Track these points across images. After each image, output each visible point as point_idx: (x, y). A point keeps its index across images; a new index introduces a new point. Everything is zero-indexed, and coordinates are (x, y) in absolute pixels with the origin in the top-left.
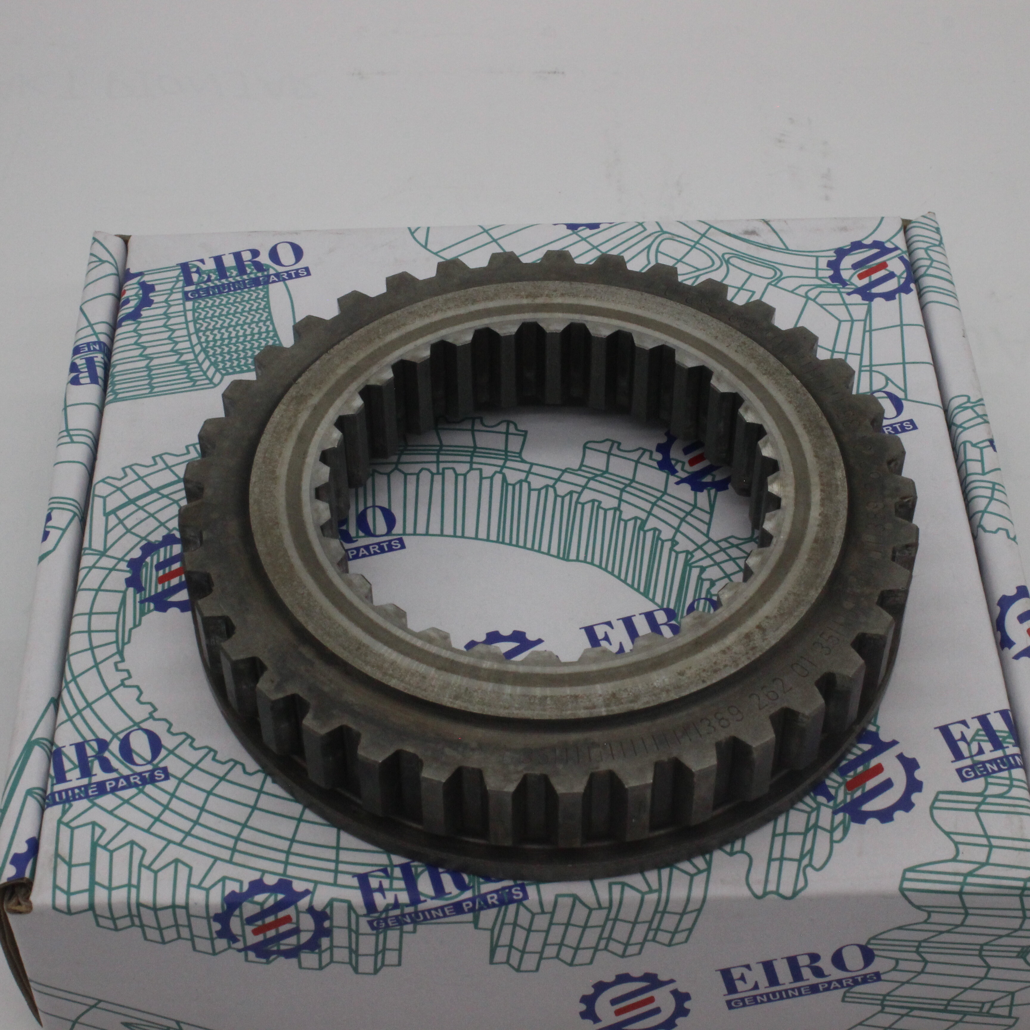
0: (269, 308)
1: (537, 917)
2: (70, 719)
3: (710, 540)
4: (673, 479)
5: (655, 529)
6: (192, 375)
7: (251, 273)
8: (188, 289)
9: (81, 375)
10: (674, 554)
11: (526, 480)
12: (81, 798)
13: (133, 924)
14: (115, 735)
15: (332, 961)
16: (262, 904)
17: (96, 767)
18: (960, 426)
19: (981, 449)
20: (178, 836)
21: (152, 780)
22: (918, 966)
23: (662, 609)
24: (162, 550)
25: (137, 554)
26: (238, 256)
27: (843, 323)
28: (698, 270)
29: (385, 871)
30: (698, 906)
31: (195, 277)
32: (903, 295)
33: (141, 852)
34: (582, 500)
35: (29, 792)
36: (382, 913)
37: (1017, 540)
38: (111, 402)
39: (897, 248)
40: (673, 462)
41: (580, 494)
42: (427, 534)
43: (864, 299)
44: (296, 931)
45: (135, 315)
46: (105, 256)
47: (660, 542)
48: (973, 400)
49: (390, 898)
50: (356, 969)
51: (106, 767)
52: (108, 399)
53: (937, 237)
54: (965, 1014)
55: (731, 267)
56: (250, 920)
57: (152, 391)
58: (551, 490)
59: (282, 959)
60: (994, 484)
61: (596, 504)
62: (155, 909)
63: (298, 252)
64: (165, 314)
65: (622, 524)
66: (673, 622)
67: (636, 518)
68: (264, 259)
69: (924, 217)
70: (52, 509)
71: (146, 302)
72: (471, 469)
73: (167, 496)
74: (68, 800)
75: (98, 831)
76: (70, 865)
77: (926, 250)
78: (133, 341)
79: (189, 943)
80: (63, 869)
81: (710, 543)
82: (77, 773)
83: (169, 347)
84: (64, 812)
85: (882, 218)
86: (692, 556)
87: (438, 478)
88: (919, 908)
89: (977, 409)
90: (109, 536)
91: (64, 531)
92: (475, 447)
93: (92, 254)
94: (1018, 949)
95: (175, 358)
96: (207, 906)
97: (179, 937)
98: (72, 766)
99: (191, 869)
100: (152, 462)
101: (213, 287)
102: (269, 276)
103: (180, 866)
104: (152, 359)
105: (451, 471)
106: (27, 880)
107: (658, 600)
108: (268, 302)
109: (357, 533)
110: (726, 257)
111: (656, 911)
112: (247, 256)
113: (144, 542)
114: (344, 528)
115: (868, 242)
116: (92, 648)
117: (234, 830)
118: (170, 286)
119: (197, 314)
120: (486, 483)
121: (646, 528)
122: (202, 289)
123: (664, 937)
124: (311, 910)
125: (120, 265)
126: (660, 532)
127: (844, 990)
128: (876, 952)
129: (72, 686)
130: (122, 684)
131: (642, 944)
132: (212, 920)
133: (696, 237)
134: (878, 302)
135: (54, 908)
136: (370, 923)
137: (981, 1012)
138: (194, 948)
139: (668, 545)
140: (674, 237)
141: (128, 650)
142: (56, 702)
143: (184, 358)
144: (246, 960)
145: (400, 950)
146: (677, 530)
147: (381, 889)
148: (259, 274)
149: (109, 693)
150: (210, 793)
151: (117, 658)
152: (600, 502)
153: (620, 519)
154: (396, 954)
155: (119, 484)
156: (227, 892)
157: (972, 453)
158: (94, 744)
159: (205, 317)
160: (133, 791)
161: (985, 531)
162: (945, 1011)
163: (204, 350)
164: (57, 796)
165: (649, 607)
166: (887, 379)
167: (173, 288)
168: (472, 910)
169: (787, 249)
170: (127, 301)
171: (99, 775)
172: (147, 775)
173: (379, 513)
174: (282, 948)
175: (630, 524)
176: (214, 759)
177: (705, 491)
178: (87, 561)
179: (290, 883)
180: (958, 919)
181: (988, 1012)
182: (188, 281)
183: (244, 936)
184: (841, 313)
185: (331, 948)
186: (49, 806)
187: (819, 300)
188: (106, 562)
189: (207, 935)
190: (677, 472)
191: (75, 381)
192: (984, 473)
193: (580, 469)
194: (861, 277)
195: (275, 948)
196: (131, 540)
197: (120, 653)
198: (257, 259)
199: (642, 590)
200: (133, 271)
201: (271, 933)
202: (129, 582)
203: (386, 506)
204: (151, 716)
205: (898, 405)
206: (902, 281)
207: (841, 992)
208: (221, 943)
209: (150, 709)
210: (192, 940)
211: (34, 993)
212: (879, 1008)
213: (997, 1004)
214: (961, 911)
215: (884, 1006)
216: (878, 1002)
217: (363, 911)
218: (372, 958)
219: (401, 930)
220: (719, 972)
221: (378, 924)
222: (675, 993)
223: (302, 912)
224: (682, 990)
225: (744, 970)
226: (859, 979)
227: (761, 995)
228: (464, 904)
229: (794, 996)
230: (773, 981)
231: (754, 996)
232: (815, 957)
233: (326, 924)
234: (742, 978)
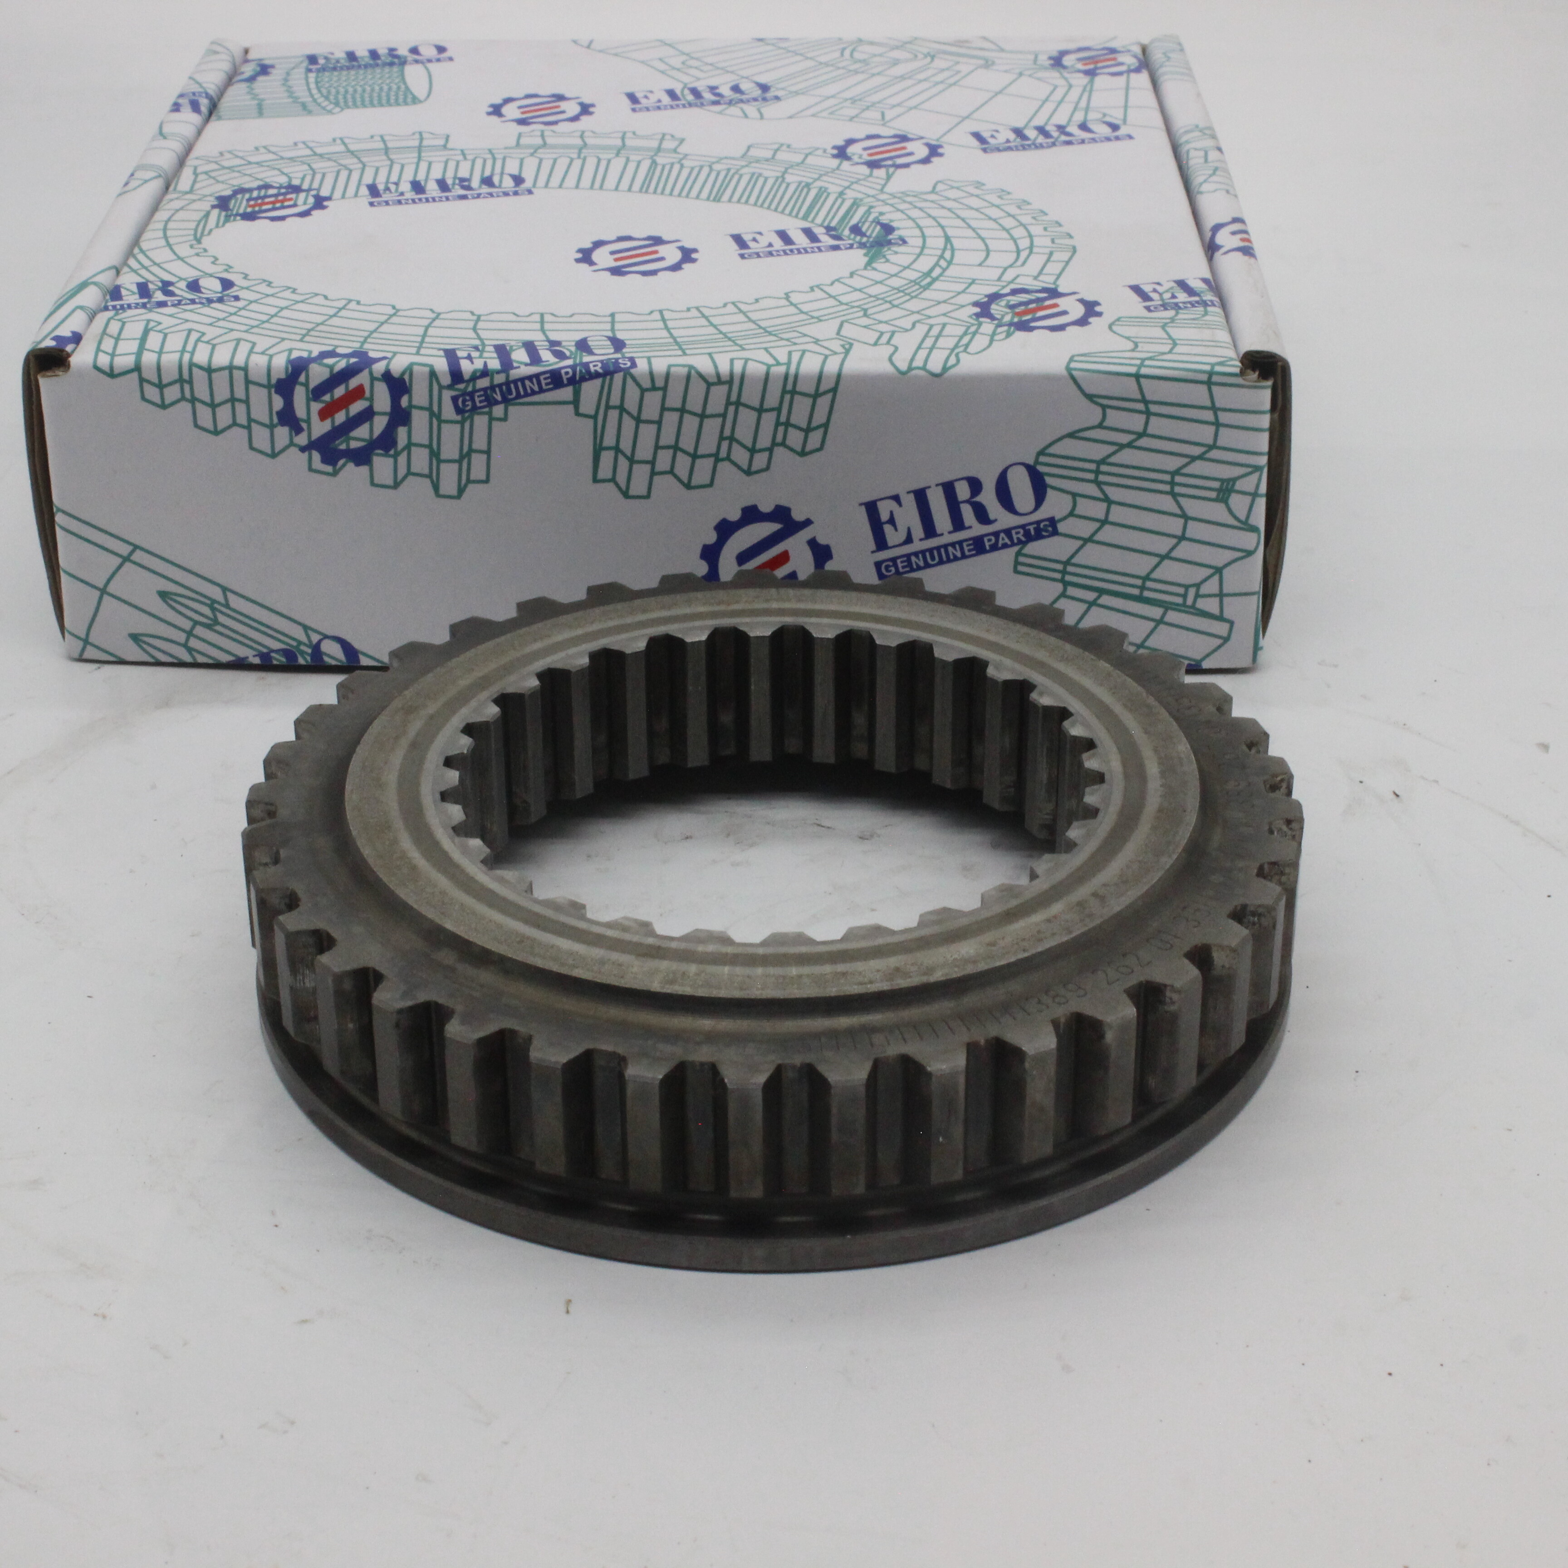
0: (403, 77)
1: (647, 394)
2: (135, 272)
3: (884, 193)
5: (821, 187)
6: (308, 108)
7: (386, 60)
8: (311, 67)
10: (840, 200)
11: (678, 163)
13: (183, 398)
14: (181, 279)
15: (409, 473)
16: (331, 367)
17: (158, 294)
18: (1185, 141)
20: (244, 328)
21: (220, 301)
22: (1100, 510)
23: (821, 226)
24: (256, 192)
26: (372, 51)
27: (1059, 88)
29: (475, 348)
30: (832, 385)
31: (322, 61)
33: (199, 335)
35: (80, 307)
36: (468, 382)
37: (1238, 195)
38: (215, 121)
39: (1130, 53)
40: (850, 155)
41: (739, 169)
42: (561, 187)
43: (1086, 75)
44: (368, 415)
45: (250, 80)
46: (222, 51)
47: (825, 194)
48: (1201, 127)
49: (479, 365)
50: (436, 487)
51: (170, 294)
52: (211, 121)
54: (1167, 607)
56: (317, 393)
57: (261, 116)
58: (706, 168)
59: (351, 466)
60: (1217, 168)
61: (757, 174)
62: (209, 370)
63: (442, 50)
64: (284, 79)
65: (784, 184)
66: (833, 233)
67: (801, 182)
68: (402, 53)
70: (138, 169)
71: (263, 73)
72: (617, 156)
74: (123, 309)
75: (153, 324)
76: (118, 339)
77: (1165, 54)
78: (246, 92)
79: (245, 434)
80: (109, 342)
83: (285, 95)
84: (117, 315)
85: (1115, 38)
86: (861, 201)
87: (577, 163)
88: (1091, 399)
89: (1205, 132)
90: (197, 184)
91: (149, 181)
92: (624, 146)
93: (209, 49)
94: (1217, 485)
95: (290, 100)
96: (269, 370)
97: (235, 424)
98: (131, 293)
99: (254, 344)
100: (254, 150)
102: (406, 61)
103: (242, 343)
104: (264, 100)
105: (594, 158)
107: (819, 221)
108: (402, 74)
109: (480, 186)
110: (933, 54)
111: (784, 392)
112: (383, 51)
113: (236, 188)
115: (1099, 48)
116: (166, 238)
117: (308, 326)
118: (292, 65)
119: (319, 79)
120: (633, 164)
121: (811, 187)
122: (328, 67)
123: (795, 438)
124: (387, 376)
125: (238, 57)
126: (827, 188)
127: (1016, 549)
128: (1049, 480)
129: (140, 256)
130: (197, 255)
131: (770, 450)
132: (273, 390)
133: (899, 44)
134: (1102, 78)
135: (96, 368)
136: (454, 399)
137: (1184, 604)
138: (251, 446)
139: (834, 195)
140: (873, 44)
141: (206, 239)
143: (300, 100)
144: (310, 469)
145: (488, 452)
146: (847, 188)
147: (469, 358)
148: (396, 60)
149: (181, 259)
150: (284, 308)
151: (194, 242)
152: (761, 174)
154: (483, 459)
155: (214, 160)
157: (1196, 154)
159: (330, 81)
160: (198, 306)
162: (1140, 599)
163: (325, 96)
164: (110, 308)
166: (1105, 115)
167: (296, 67)
168: (572, 382)
169: (1004, 50)
170: (242, 74)
171: (160, 297)
172: (215, 299)
173: (507, 177)
174: (354, 445)
175: (793, 187)
176: (293, 292)
177: (883, 169)
179: (366, 353)
180: (1136, 422)
181: (1193, 606)
182: (314, 63)
183: (308, 421)
184: (1060, 83)
185: (409, 446)
186: (101, 312)
188: (190, 196)
189: (267, 421)
190: (852, 159)
191: (175, 111)
192: (1206, 163)
194: (1086, 64)
195: (343, 447)
196: (220, 187)
197: (198, 240)
198: (394, 53)
199: (800, 217)
201: (340, 417)
202: (215, 207)
203: (516, 174)
204: (226, 271)
205: (1114, 126)
207: (1011, 554)
208: (283, 433)
209: (225, 267)
210: (248, 428)
211: (59, 533)
212: (1059, 587)
213: (1204, 590)
214: (1141, 406)
215: (1066, 584)
216: (1058, 576)
217: (446, 380)
218: (456, 466)
219: (490, 413)
220: (863, 508)
221: (464, 402)
222: (813, 543)
223: (377, 379)
224: (822, 540)
225: (893, 505)
226: (1031, 528)
227: (916, 554)
228: (563, 371)
229: (956, 559)
230: (930, 530)
231: (908, 556)
232: (975, 485)
233: (404, 402)
234: (892, 521)
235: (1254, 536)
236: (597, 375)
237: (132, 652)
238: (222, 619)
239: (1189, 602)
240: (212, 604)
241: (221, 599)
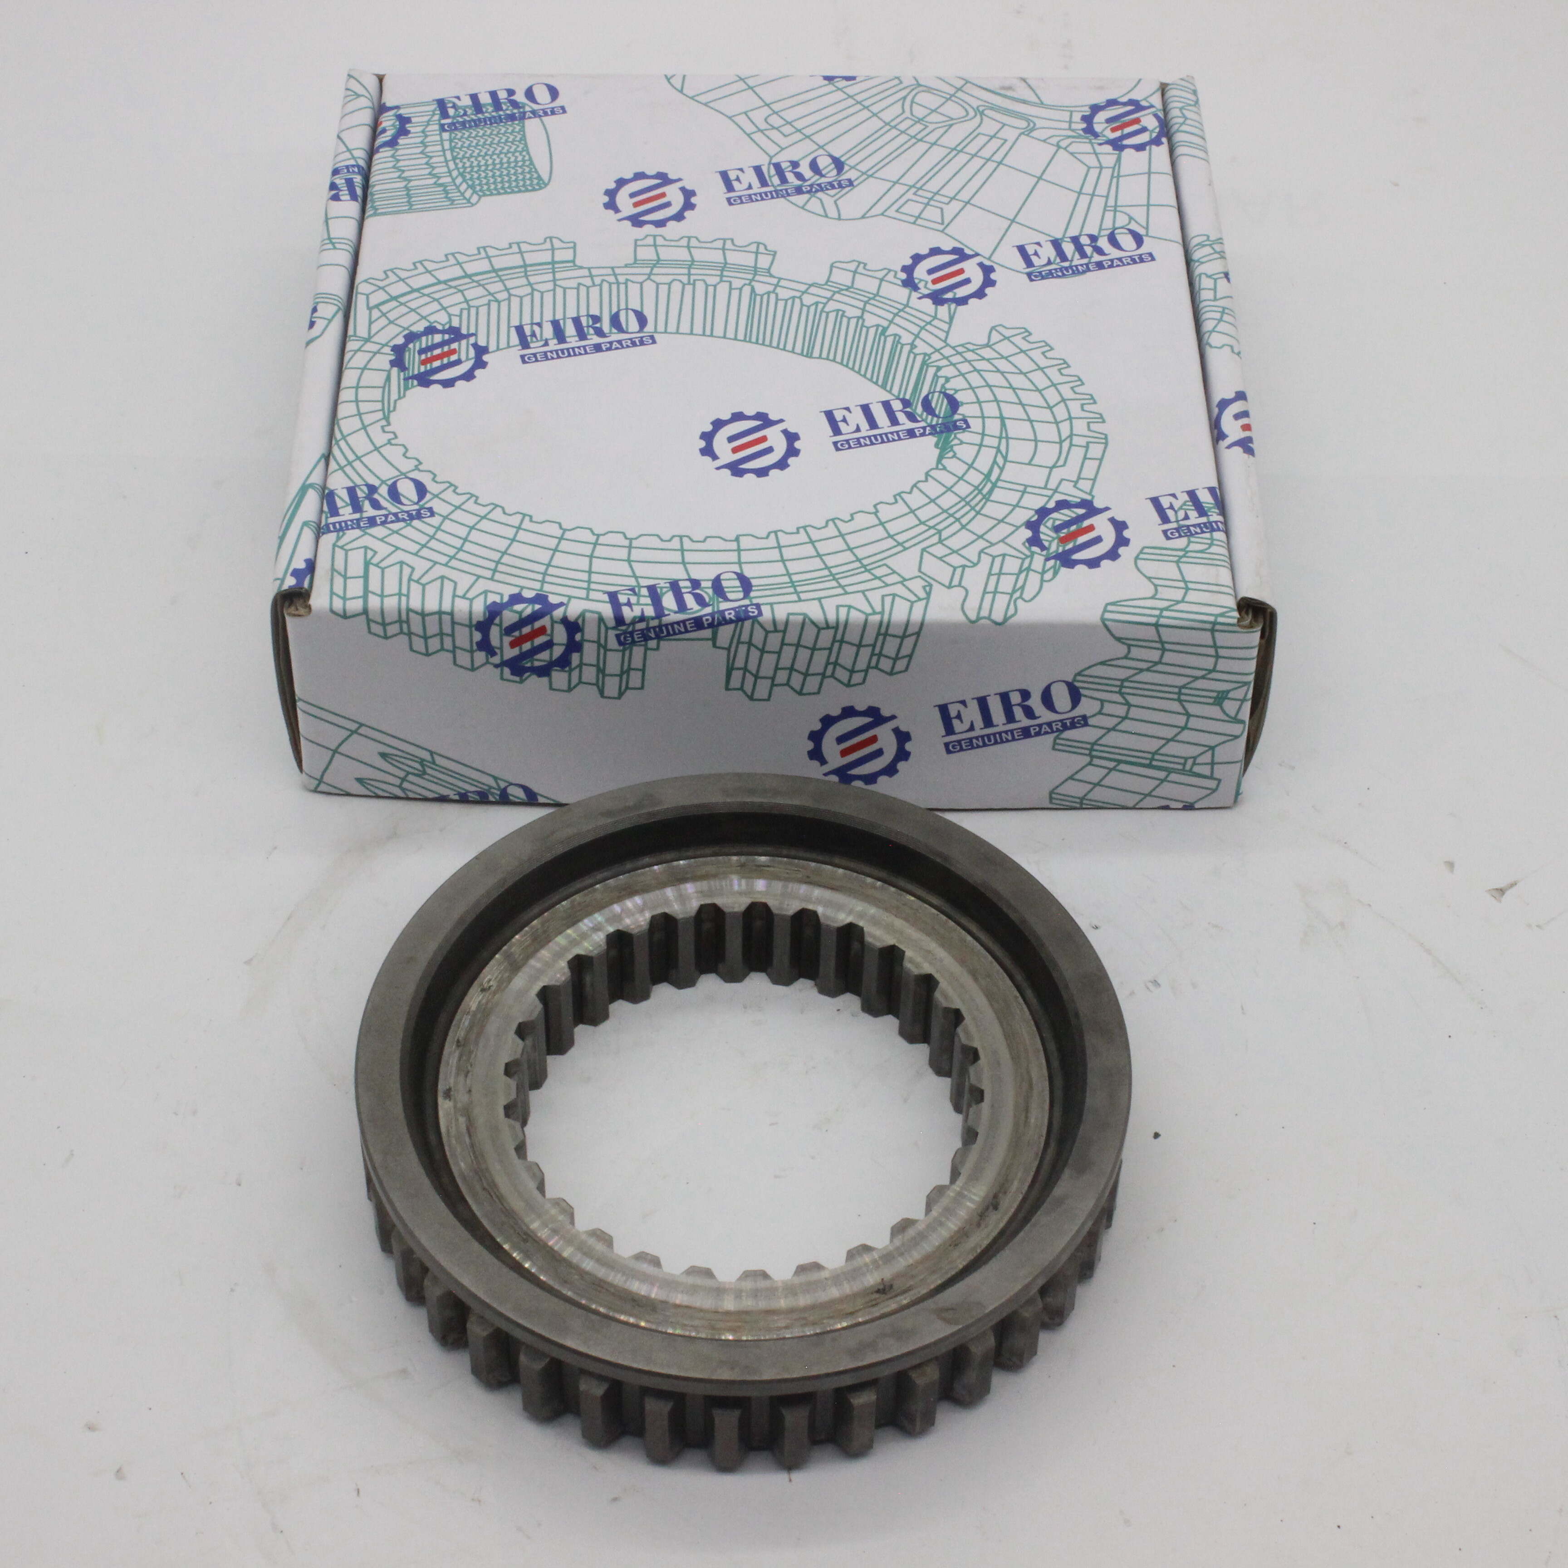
0: (525, 140)
1: (770, 635)
2: (341, 468)
3: (948, 345)
4: (915, 295)
5: (895, 335)
6: (450, 195)
7: (507, 110)
8: (443, 122)
9: (341, 193)
10: (912, 356)
11: (774, 292)
12: (353, 528)
13: (401, 632)
14: (383, 482)
15: (580, 682)
16: (520, 613)
17: (367, 505)
18: (1198, 261)
19: (1215, 280)
20: (444, 559)
21: (419, 516)
22: (1121, 710)
23: (898, 398)
24: (424, 339)
25: (400, 341)
26: (493, 94)
27: (1091, 170)
28: (952, 119)
29: (633, 590)
30: (917, 630)
31: (451, 112)
32: (1154, 147)
33: (410, 570)
34: (826, 309)
35: (305, 524)
36: (629, 625)
37: (1241, 355)
38: (371, 216)
39: (1152, 106)
40: (916, 281)
41: (825, 304)
42: (677, 332)
43: (1114, 149)
44: (549, 645)
45: (392, 143)
46: (360, 90)
47: (899, 346)
48: (1212, 238)
49: (637, 612)
50: (601, 692)
51: (376, 505)
52: (367, 214)
53: (1193, 98)
54: (1170, 771)
55: (984, 117)
56: (509, 630)
57: (411, 208)
58: (797, 301)
59: (534, 678)
60: (1224, 308)
61: (840, 313)
62: (423, 615)
63: (554, 93)
64: (422, 142)
65: (864, 330)
66: (908, 410)
67: (878, 326)
68: (520, 97)
69: (1182, 79)
70: (317, 303)
71: (403, 131)
72: (721, 281)
73: (428, 295)
74: (341, 529)
75: (370, 554)
76: (345, 577)
77: (1181, 109)
78: (391, 165)
79: (450, 655)
80: (339, 581)
81: (948, 348)
82: (349, 509)
83: (428, 171)
84: (338, 538)
85: (1140, 80)
86: (930, 358)
87: (689, 289)
88: (1119, 639)
89: (1215, 246)
90: (373, 326)
91: (330, 321)
92: (726, 263)
93: (347, 89)
94: (1215, 694)
95: (432, 181)
96: (470, 613)
97: (442, 649)
98: (344, 504)
99: (455, 583)
100: (412, 267)
101: (469, 121)
102: (524, 113)
103: (446, 582)
104: (410, 181)
105: (702, 283)
106: (306, 590)
107: (895, 391)
108: (524, 136)
109: (611, 330)
110: (981, 109)
111: (878, 634)
112: (503, 95)
113: (406, 332)
114: (598, 325)
115: (1124, 99)
116: (360, 414)
117: (496, 556)
118: (426, 119)
119: (453, 144)
120: (735, 294)
121: (887, 334)
122: (458, 122)
123: (886, 664)
124: (565, 621)
125: (375, 100)
126: (900, 337)
127: (1055, 734)
128: (1082, 691)
129: (342, 444)
130: (389, 442)
131: (866, 671)
132: (473, 629)
133: (952, 91)
134: (1128, 153)
135: (332, 611)
136: (618, 637)
137: (1183, 770)
138: (455, 663)
139: (907, 349)
140: (929, 90)
141: (393, 417)
142: (327, 457)
143: (441, 181)
144: (502, 678)
145: (643, 670)
146: (917, 336)
147: (629, 604)
148: (515, 111)
149: (377, 449)
150: (472, 528)
151: (384, 423)
152: (844, 312)
153: (863, 326)
154: (639, 674)
155: (381, 284)
156: (488, 603)
157: (1206, 283)
158: (365, 489)
159: (462, 146)
160: (402, 524)
161: (1211, 346)
162: (1150, 766)
163: (461, 175)
164: (331, 526)
165: (886, 397)
166: (1131, 218)
167: (429, 120)
168: (711, 625)
169: (1042, 103)
170: (384, 131)
171: (369, 511)
172: (414, 513)
173: (632, 315)
174: (537, 664)
175: (872, 331)
176: (476, 502)
177: (946, 306)
178: (351, 345)
179: (547, 597)
180: (1155, 655)
181: (1190, 771)
182: (444, 114)
183: (501, 648)
184: (1091, 161)
185: (581, 665)
186: (323, 533)
187: (1070, 149)
188: (369, 347)
189: (468, 648)
190: (919, 289)
191: (336, 198)
192: (1215, 299)
193: (826, 284)
194: (1114, 130)
195: (529, 665)
196: (393, 330)
197: (387, 418)
198: (512, 98)
199: (880, 383)
200: (388, 104)
201: (527, 646)
202: (393, 363)
203: (639, 309)
204: (417, 468)
205: (1139, 240)
206: (1154, 135)
207: (1050, 738)
208: (480, 657)
209: (417, 463)
210: (453, 652)
211: (300, 715)
212: (1088, 759)
213: (1199, 760)
214: (1158, 645)
215: (1092, 757)
216: (1087, 752)
217: (612, 623)
218: (617, 679)
219: (646, 646)
220: (937, 708)
221: (625, 638)
222: (897, 731)
223: (556, 622)
224: (903, 728)
225: (960, 707)
226: (1068, 722)
227: (977, 738)
228: (704, 619)
229: (1008, 741)
230: (988, 721)
231: (971, 739)
232: (1025, 694)
233: (578, 637)
234: (959, 717)
235: (1241, 726)
236: (731, 621)
237: (359, 789)
238: (429, 771)
239: (1188, 767)
240: (422, 762)
241: (429, 758)
